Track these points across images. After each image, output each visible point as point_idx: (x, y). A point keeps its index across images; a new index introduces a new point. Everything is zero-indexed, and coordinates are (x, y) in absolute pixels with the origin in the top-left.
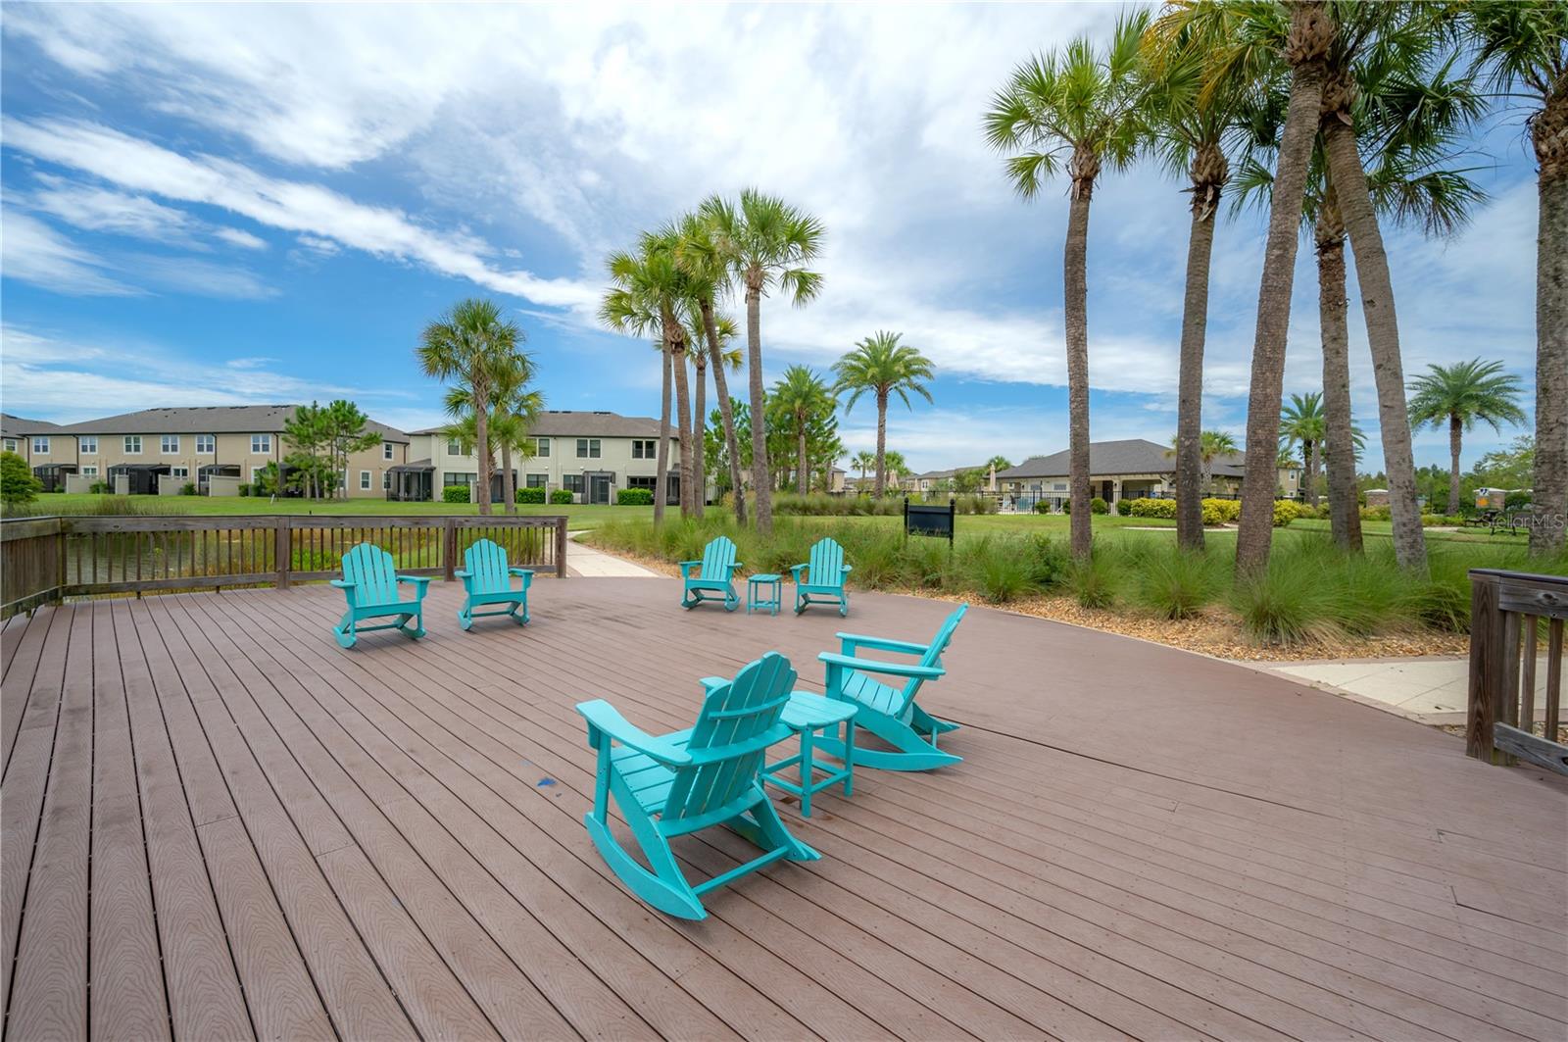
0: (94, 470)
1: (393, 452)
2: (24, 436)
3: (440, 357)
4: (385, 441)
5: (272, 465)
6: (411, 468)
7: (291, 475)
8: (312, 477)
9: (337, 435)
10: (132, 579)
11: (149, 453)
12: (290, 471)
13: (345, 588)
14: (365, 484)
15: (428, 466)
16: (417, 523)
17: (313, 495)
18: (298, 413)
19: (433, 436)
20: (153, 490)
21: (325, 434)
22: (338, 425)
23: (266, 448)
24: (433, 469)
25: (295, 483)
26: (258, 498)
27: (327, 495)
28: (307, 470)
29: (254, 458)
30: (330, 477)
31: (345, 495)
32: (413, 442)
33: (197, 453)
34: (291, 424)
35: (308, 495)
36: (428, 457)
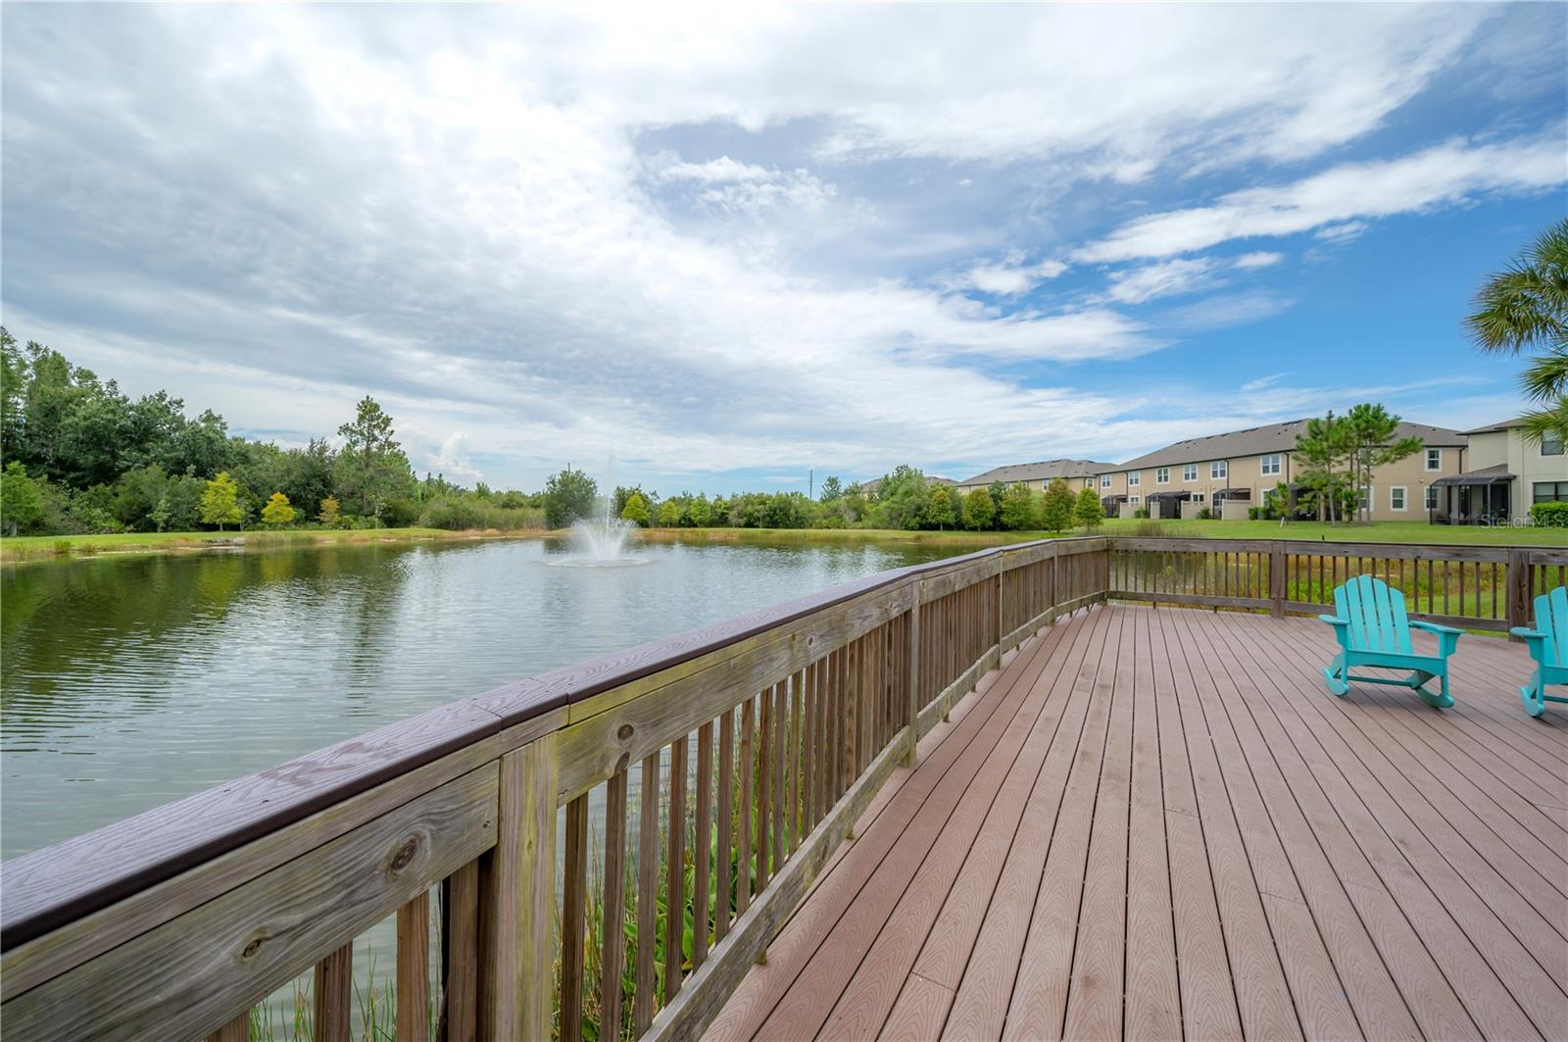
0: (1137, 499)
1: (1440, 459)
2: (1097, 475)
3: (1509, 319)
4: (1427, 446)
5: (1282, 487)
6: (1468, 480)
7: (1303, 497)
8: (1326, 497)
9: (1359, 446)
10: (1150, 591)
11: (1175, 483)
12: (1301, 492)
13: (1335, 625)
14: (1398, 504)
15: (1502, 475)
16: (1458, 555)
17: (1328, 518)
18: (1310, 427)
19: (1511, 433)
20: (1177, 515)
21: (1343, 447)
22: (1360, 435)
23: (1276, 469)
24: (1510, 479)
25: (1307, 505)
26: (1267, 521)
27: (1345, 518)
28: (1320, 490)
29: (1262, 480)
30: (1349, 496)
31: (1369, 517)
32: (1472, 442)
33: (1212, 479)
34: (1302, 440)
35: (1323, 517)
36: (1504, 462)
